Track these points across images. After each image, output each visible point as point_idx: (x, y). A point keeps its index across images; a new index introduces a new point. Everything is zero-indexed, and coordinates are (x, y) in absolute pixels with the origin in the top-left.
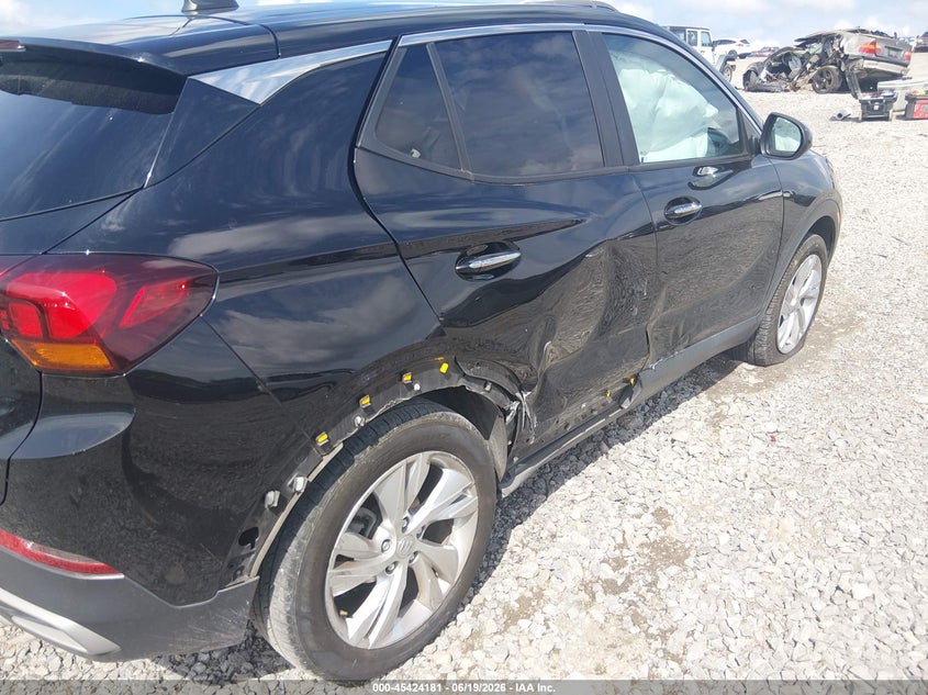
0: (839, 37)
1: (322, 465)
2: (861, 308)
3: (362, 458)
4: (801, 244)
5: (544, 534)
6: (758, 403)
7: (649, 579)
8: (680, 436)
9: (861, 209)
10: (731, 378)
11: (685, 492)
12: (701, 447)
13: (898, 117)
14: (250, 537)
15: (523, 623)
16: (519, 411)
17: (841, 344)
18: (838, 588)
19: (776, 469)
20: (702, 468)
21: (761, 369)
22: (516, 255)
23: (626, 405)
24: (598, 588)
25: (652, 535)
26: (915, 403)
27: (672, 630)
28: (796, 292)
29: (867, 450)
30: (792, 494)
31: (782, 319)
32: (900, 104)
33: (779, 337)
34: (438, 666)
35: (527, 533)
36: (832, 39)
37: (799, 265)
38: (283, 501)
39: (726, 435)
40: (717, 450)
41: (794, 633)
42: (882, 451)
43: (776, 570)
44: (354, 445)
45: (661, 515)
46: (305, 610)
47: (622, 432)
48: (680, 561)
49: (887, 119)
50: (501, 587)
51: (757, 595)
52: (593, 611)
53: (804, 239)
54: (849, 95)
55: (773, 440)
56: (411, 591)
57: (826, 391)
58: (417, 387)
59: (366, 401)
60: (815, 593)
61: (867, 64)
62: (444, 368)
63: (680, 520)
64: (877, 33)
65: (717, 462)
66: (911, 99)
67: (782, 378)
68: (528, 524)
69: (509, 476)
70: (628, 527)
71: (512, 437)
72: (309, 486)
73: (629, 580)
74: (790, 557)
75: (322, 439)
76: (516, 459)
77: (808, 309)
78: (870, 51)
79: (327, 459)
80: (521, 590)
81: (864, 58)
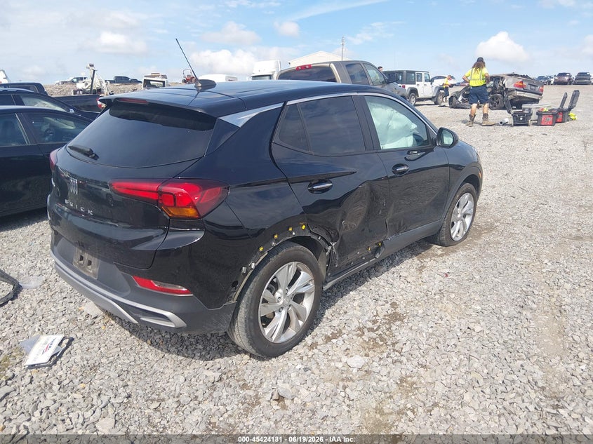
0: (502, 78)
1: (261, 260)
2: (497, 221)
3: (273, 260)
4: (460, 187)
5: (342, 312)
6: (441, 262)
7: (388, 326)
8: (404, 274)
9: (505, 173)
10: (429, 251)
11: (405, 296)
12: (414, 279)
13: (533, 124)
14: (235, 284)
15: (334, 341)
16: (331, 250)
17: (484, 238)
18: (468, 328)
19: (447, 287)
20: (413, 287)
21: (444, 248)
22: (331, 184)
23: (378, 256)
24: (365, 330)
25: (390, 312)
26: (515, 261)
27: (397, 343)
28: (460, 211)
29: (489, 279)
30: (453, 296)
31: (453, 224)
32: (534, 117)
33: (452, 232)
34: (300, 354)
35: (334, 312)
36: (499, 79)
37: (459, 197)
38: (247, 272)
39: (425, 275)
40: (420, 280)
41: (448, 342)
42: (496, 280)
43: (442, 322)
44: (271, 254)
45: (394, 305)
46: (251, 317)
47: (377, 273)
48: (402, 320)
49: (527, 125)
50: (322, 330)
51: (433, 331)
52: (363, 337)
53: (462, 185)
54: (506, 111)
55: (447, 276)
56: (288, 322)
57: (474, 256)
58: (294, 234)
59: (276, 236)
60: (458, 330)
61: (518, 93)
62: (304, 227)
63: (402, 306)
64: (524, 76)
65: (420, 285)
66: (540, 114)
67: (454, 251)
68: (333, 308)
69: (326, 282)
70: (379, 308)
71: (328, 263)
72: (256, 267)
73: (379, 327)
74: (449, 317)
75: (261, 249)
76: (329, 274)
77: (468, 220)
78: (520, 86)
79: (262, 258)
80: (332, 330)
81: (517, 90)
